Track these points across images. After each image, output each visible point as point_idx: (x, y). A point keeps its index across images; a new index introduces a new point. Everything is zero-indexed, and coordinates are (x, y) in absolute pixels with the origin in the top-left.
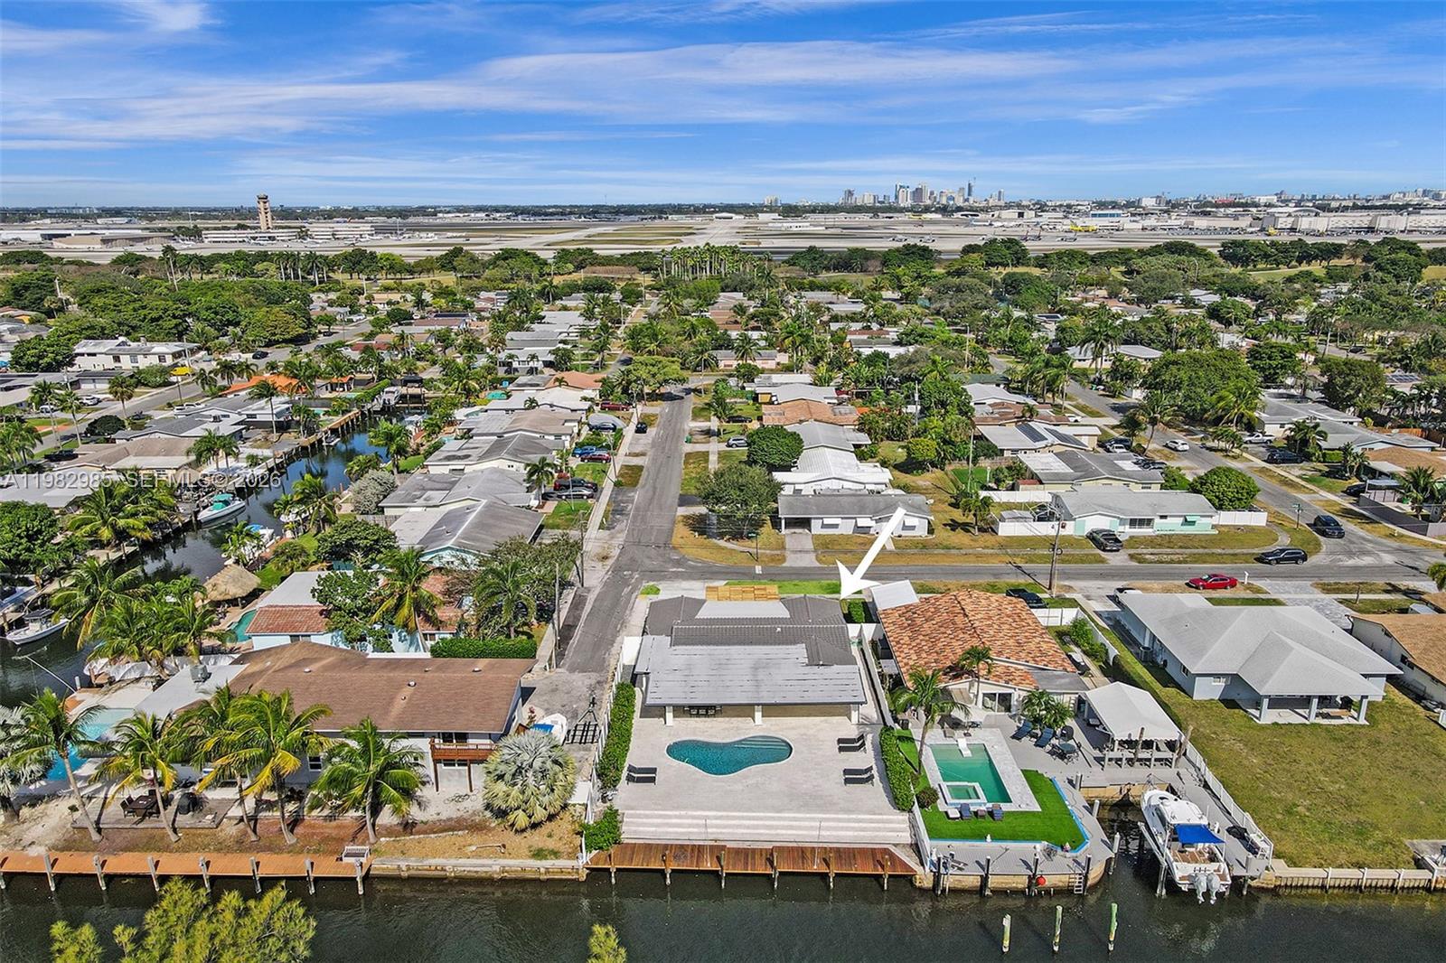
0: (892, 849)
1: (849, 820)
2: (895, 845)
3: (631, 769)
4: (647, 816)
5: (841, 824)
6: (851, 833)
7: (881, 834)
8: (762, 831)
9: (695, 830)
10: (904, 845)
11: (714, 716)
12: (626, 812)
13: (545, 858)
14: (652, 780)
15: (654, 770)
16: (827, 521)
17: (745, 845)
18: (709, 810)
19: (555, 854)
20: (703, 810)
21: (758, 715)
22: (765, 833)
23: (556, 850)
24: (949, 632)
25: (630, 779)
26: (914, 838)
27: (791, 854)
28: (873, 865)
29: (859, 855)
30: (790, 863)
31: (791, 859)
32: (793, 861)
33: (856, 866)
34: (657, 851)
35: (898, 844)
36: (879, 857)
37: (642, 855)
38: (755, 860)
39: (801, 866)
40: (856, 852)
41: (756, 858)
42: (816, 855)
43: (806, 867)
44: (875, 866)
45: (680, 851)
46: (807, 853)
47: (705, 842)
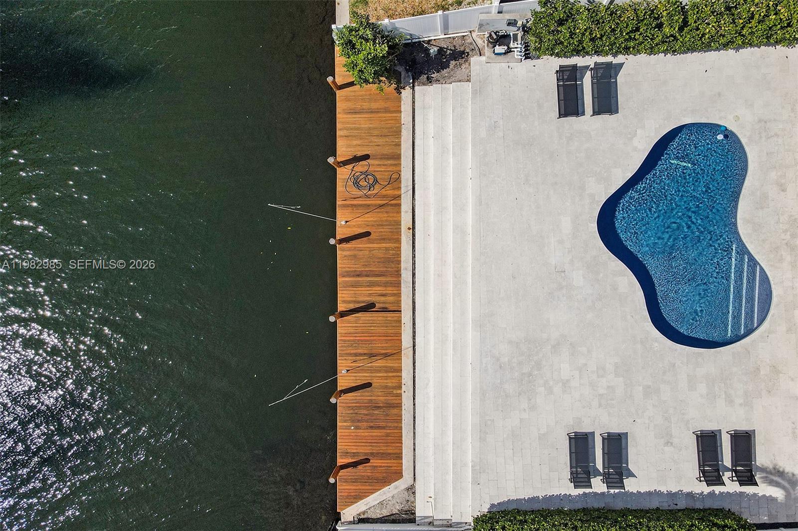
2: (411, 490)
10: (409, 502)
26: (426, 520)
27: (381, 338)
28: (355, 451)
29: (380, 434)
30: (356, 336)
31: (368, 338)
32: (362, 341)
33: (353, 428)
34: (378, 145)
35: (414, 493)
36: (374, 462)
37: (366, 126)
38: (368, 286)
39: (348, 352)
40: (388, 431)
41: (374, 288)
42: (378, 375)
43: (346, 359)
44: (354, 455)
45: (381, 179)
46: (385, 361)
47: (407, 212)
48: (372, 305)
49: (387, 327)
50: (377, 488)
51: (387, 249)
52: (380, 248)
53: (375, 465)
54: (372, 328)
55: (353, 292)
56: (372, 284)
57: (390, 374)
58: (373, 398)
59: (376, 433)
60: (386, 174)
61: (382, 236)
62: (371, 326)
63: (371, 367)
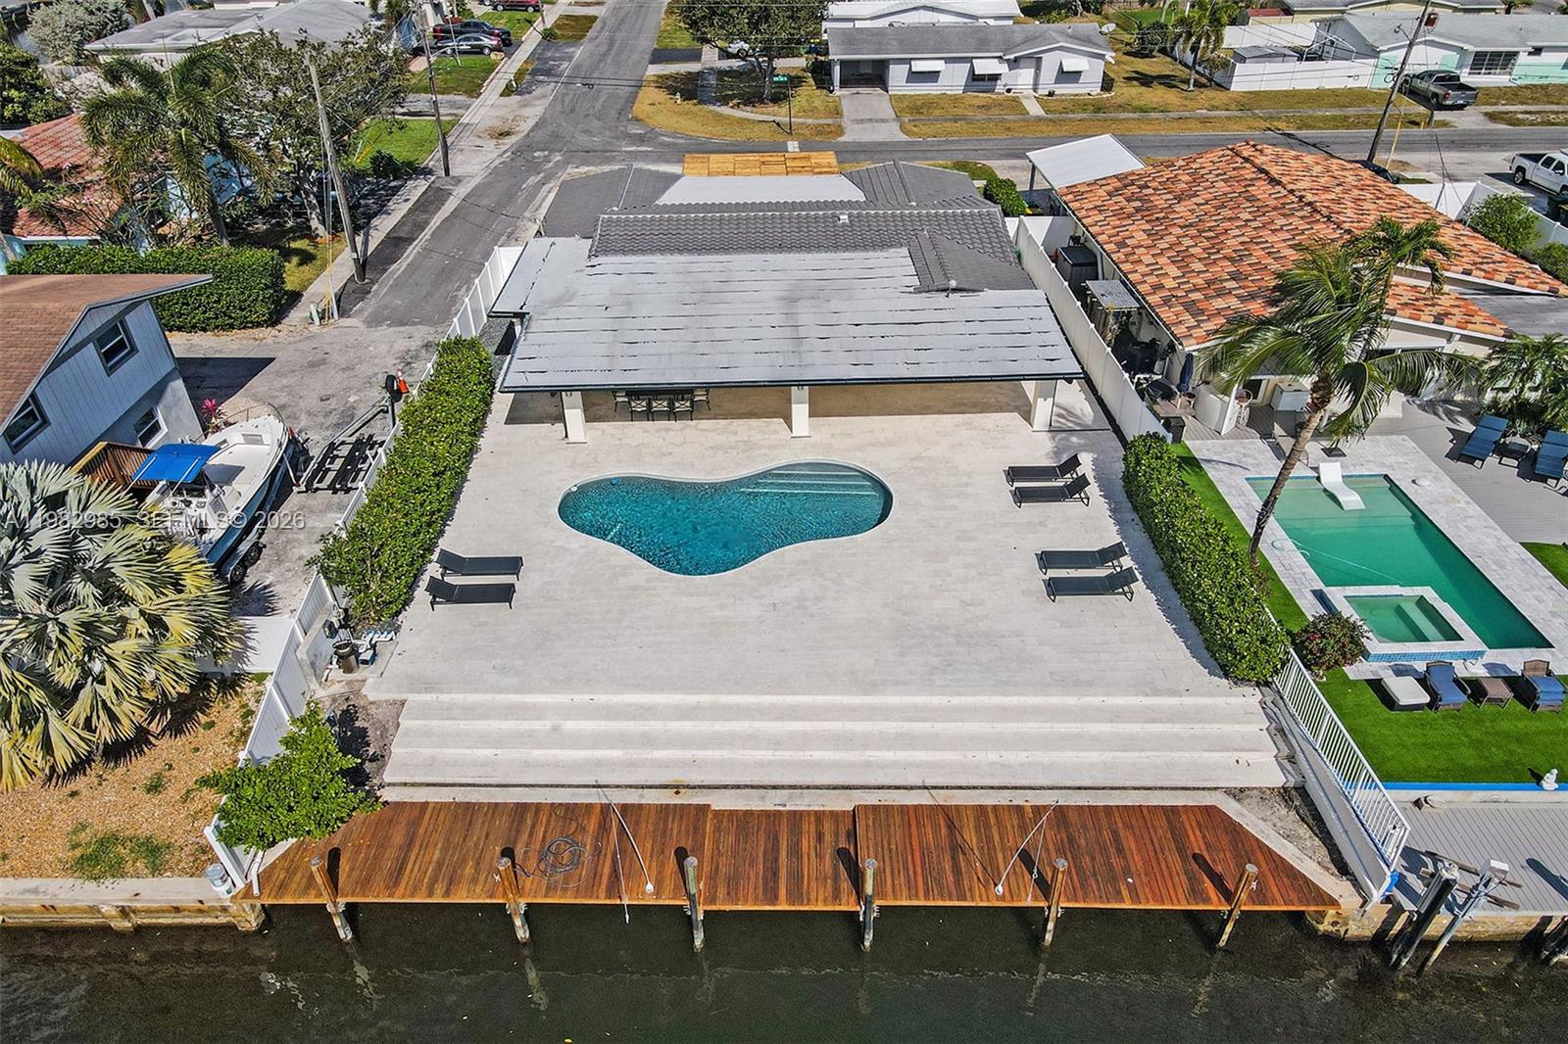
0: (1230, 807)
1: (1083, 715)
2: (1232, 793)
3: (451, 562)
4: (470, 712)
5: (1061, 727)
6: (1093, 756)
7: (1186, 756)
8: (818, 755)
9: (615, 754)
10: (1264, 794)
11: (690, 415)
12: (411, 697)
13: (117, 870)
14: (505, 594)
15: (513, 565)
16: (918, 66)
17: (770, 802)
18: (661, 690)
19: (155, 855)
20: (640, 687)
21: (800, 411)
22: (828, 762)
23: (161, 838)
24: (1245, 216)
25: (441, 592)
26: (1290, 768)
27: (914, 833)
28: (1183, 878)
29: (1131, 838)
30: (915, 873)
31: (917, 855)
32: (923, 864)
33: (1130, 880)
34: (487, 835)
35: (1242, 790)
36: (1197, 844)
37: (437, 852)
38: (800, 858)
39: (952, 885)
40: (1120, 825)
41: (805, 849)
42: (997, 838)
43: (970, 890)
44: (1192, 879)
45: (562, 832)
46: (965, 828)
47: (642, 796)
48: (842, 854)
49: (889, 826)
50: (1254, 843)
51: (717, 829)
52: (716, 841)
53: (1203, 847)
54: (893, 847)
55: (814, 884)
56: (795, 851)
57: (992, 820)
58: (1051, 847)
59: (1129, 842)
60: (552, 823)
61: (687, 831)
62: (890, 850)
63: (981, 849)
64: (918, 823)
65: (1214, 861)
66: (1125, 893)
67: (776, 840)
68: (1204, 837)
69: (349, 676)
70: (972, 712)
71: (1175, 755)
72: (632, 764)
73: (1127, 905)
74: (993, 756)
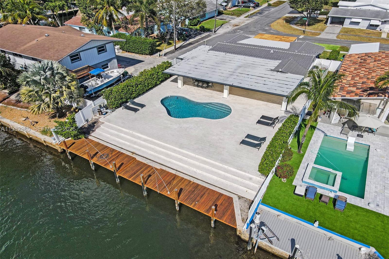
0: (235, 199)
3: (134, 103)
4: (112, 128)
5: (214, 169)
6: (215, 178)
7: (235, 185)
8: (162, 157)
9: (128, 143)
10: (247, 200)
11: (206, 88)
12: (106, 123)
16: (353, 20)
17: (146, 162)
18: (144, 135)
21: (226, 92)
29: (206, 196)
30: (157, 184)
32: (161, 183)
33: (197, 203)
35: (243, 197)
40: (207, 193)
41: (144, 172)
42: (179, 185)
45: (108, 153)
46: (175, 181)
47: (126, 152)
48: (150, 175)
50: (232, 208)
51: (133, 163)
52: (131, 165)
53: (220, 204)
56: (142, 172)
57: (182, 181)
58: (188, 191)
60: (108, 151)
61: (127, 161)
63: (174, 185)
64: (168, 176)
65: (219, 207)
66: (193, 204)
67: (141, 169)
68: (223, 202)
69: (100, 116)
70: (197, 160)
71: (234, 184)
72: (129, 146)
73: (191, 207)
74: (195, 170)
